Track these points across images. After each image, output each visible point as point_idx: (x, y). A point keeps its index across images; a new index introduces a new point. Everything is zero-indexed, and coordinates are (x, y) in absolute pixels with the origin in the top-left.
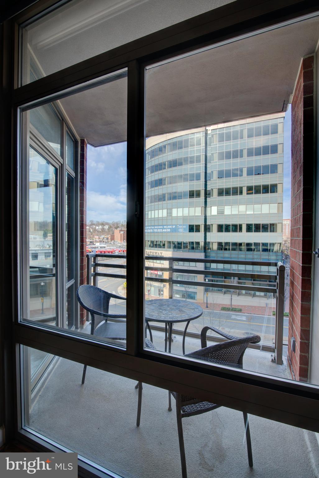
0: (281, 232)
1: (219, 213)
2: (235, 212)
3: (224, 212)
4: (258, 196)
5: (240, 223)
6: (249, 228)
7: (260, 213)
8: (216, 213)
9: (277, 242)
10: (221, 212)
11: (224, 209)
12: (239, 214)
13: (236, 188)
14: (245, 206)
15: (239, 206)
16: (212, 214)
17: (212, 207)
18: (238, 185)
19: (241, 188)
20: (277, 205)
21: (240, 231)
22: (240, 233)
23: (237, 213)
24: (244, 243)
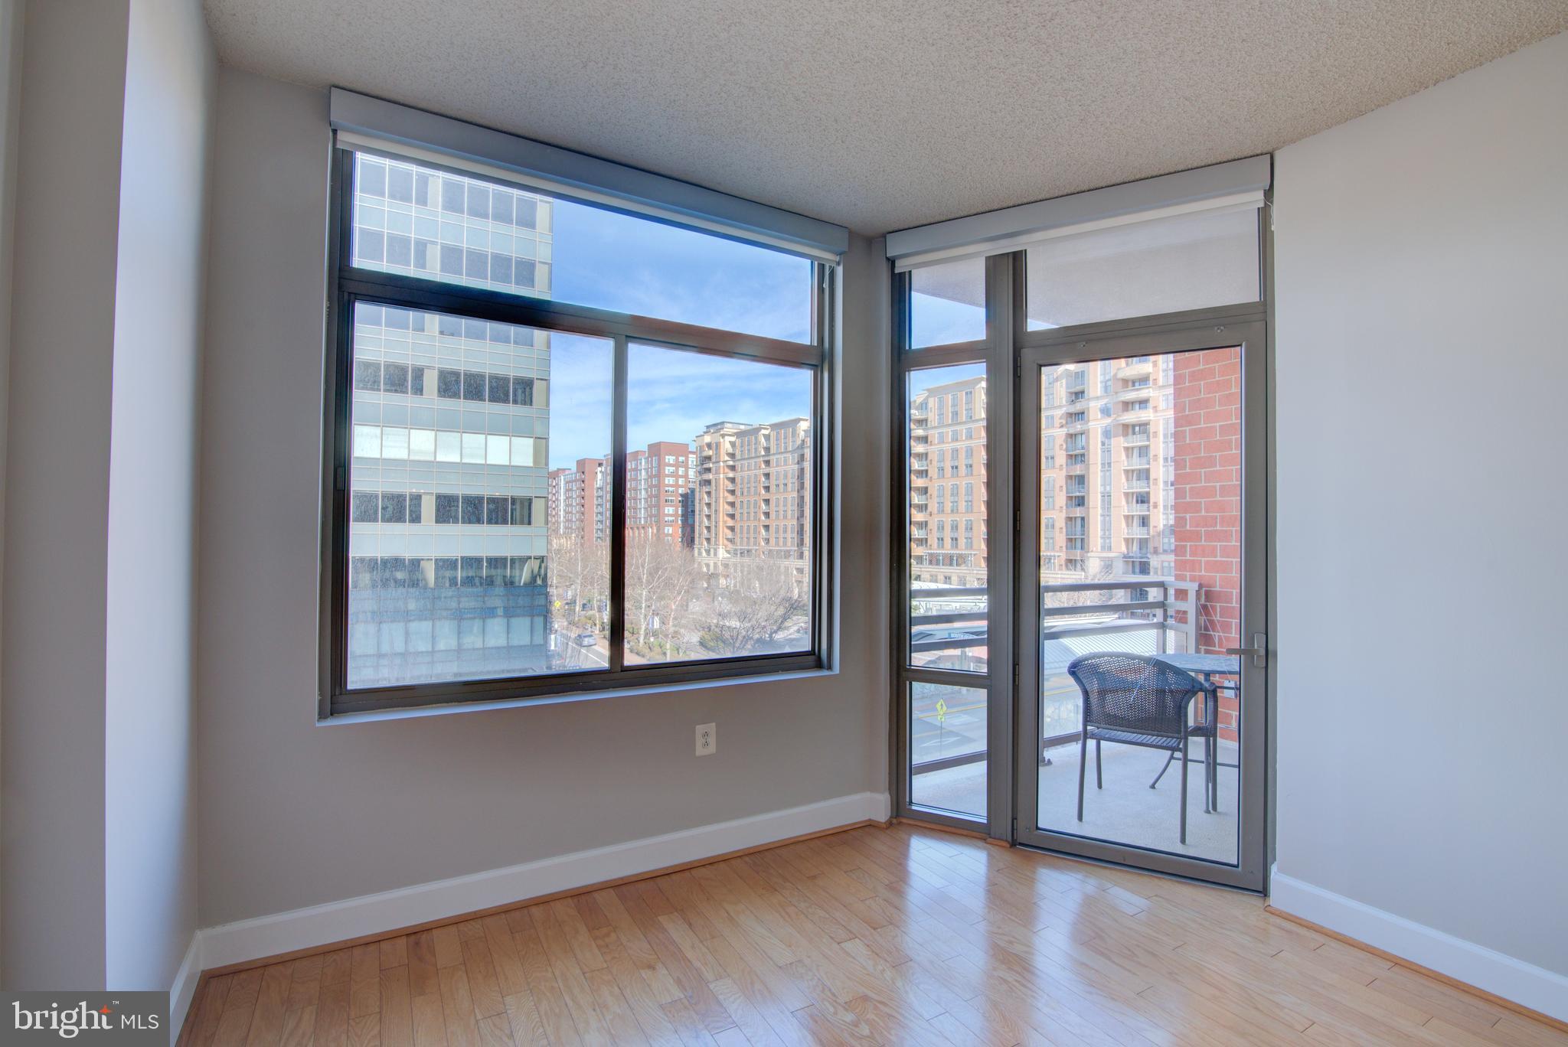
0: (543, 525)
4: (473, 405)
5: (415, 490)
6: (447, 509)
7: (483, 462)
9: (533, 555)
12: (412, 458)
13: (403, 370)
14: (433, 432)
15: (412, 431)
18: (408, 358)
19: (419, 373)
20: (531, 441)
21: (416, 519)
22: (415, 526)
23: (402, 454)
24: (428, 559)
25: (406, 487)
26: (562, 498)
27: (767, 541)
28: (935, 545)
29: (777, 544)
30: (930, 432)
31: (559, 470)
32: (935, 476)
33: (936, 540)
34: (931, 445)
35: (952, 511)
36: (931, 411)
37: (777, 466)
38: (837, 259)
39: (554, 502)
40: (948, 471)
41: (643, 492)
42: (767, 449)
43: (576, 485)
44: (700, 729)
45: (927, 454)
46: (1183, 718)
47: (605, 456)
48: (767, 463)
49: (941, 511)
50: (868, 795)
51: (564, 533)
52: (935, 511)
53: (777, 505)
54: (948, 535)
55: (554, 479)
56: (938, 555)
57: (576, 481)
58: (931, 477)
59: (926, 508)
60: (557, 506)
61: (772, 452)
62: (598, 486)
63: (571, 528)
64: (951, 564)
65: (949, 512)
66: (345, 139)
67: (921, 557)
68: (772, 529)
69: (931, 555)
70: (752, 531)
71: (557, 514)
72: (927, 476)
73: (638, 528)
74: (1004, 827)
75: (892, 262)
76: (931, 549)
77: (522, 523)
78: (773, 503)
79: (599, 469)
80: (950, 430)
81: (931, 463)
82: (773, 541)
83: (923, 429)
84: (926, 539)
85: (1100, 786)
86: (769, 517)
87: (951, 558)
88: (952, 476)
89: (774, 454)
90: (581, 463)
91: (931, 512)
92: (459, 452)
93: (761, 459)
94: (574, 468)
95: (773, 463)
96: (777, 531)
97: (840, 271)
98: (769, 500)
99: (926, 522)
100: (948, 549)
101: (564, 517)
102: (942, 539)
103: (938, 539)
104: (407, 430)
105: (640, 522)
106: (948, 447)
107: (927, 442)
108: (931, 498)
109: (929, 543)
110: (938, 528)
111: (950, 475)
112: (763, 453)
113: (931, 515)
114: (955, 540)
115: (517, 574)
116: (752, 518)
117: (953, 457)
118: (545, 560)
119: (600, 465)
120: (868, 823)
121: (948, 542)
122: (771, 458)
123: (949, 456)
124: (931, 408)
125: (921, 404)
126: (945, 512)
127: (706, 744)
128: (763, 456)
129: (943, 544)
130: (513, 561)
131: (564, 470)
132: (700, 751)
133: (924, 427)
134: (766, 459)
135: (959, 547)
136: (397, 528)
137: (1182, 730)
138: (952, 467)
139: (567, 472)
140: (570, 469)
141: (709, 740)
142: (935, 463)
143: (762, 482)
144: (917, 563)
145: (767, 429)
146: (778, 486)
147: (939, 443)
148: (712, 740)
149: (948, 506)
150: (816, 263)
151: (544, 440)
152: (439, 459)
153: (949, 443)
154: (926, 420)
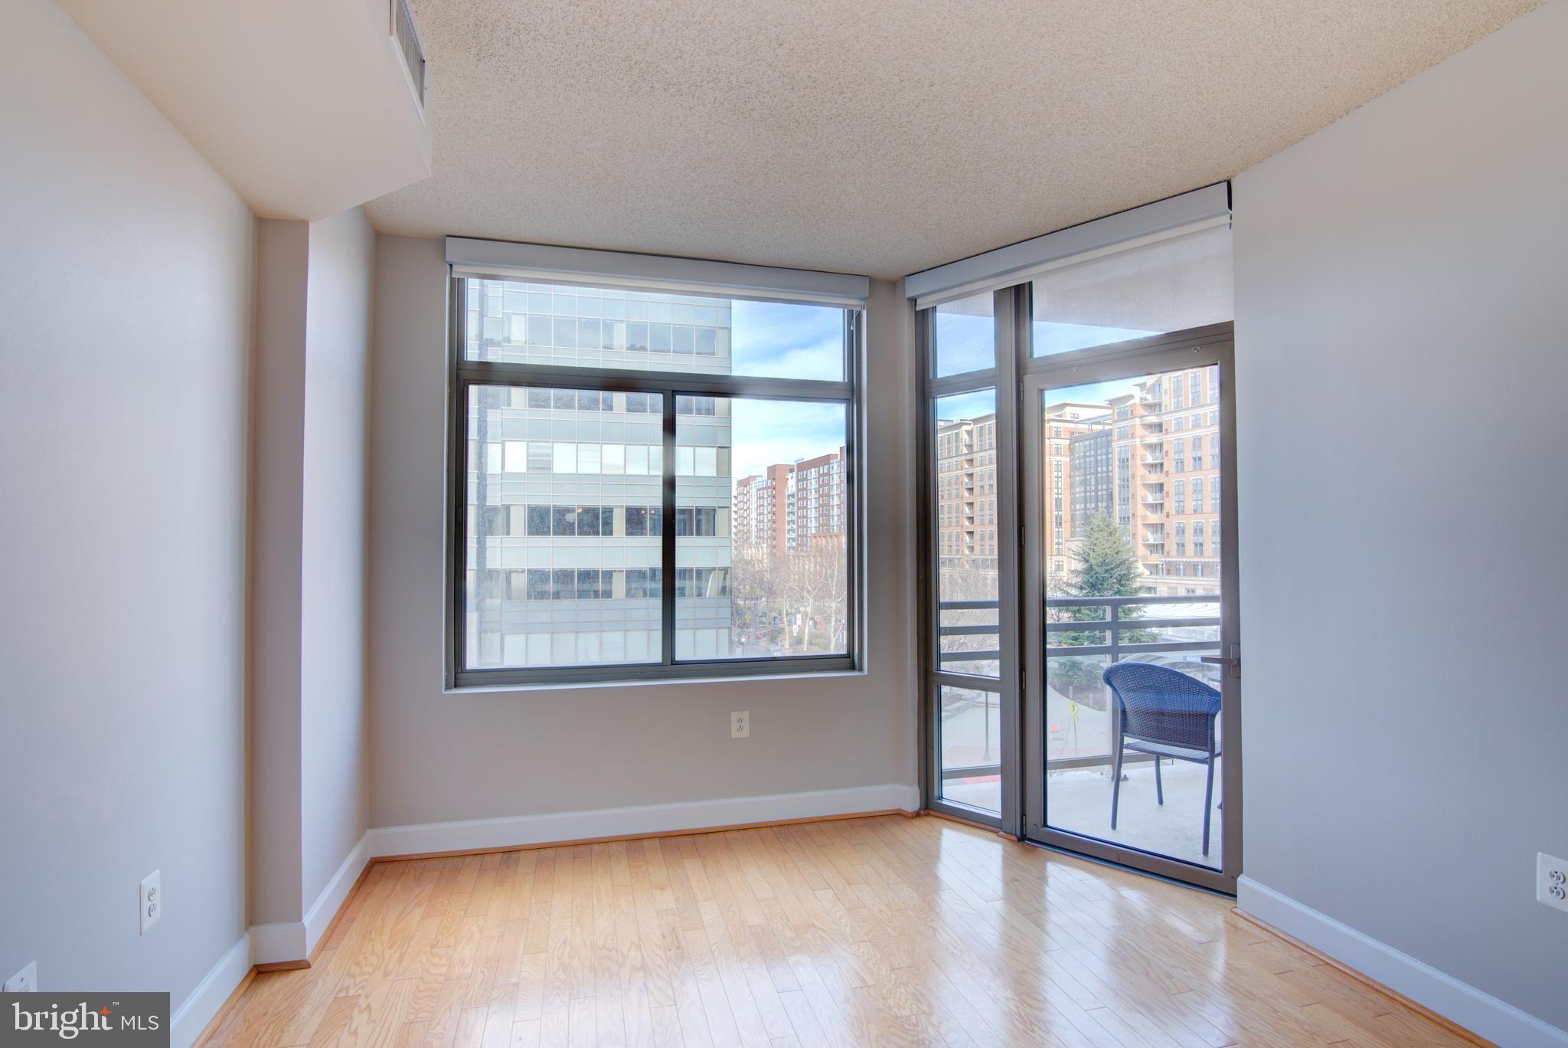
0: (726, 535)
1: (533, 468)
2: (589, 467)
3: (551, 462)
5: (608, 503)
6: (636, 521)
8: (522, 468)
9: (717, 567)
10: (540, 466)
11: (551, 455)
12: (604, 472)
14: (623, 446)
15: (603, 446)
16: (507, 470)
17: (507, 443)
20: (714, 451)
21: (608, 531)
22: (607, 540)
23: (595, 469)
24: (620, 571)
25: (597, 500)
26: (754, 506)
27: (972, 549)
28: (1174, 552)
29: (983, 552)
30: (1165, 418)
31: (750, 477)
32: (1172, 470)
33: (1175, 546)
34: (1166, 433)
35: (1195, 511)
36: (1166, 393)
37: (981, 465)
38: (863, 303)
39: (746, 510)
40: (1189, 464)
41: (836, 498)
42: (970, 447)
43: (767, 493)
44: (734, 715)
45: (1161, 445)
46: (1209, 731)
47: (796, 461)
48: (971, 461)
49: (1181, 511)
50: (898, 786)
51: (756, 543)
52: (1173, 512)
53: (982, 510)
54: (1190, 538)
55: (746, 486)
56: (1178, 563)
57: (767, 488)
58: (1167, 472)
59: (1162, 509)
60: (748, 515)
61: (975, 449)
62: (790, 493)
63: (763, 538)
64: (1195, 574)
65: (1192, 512)
66: (459, 271)
67: (1157, 566)
68: (977, 536)
69: (1169, 563)
70: (954, 539)
71: (749, 523)
72: (1161, 471)
73: (831, 536)
74: (1014, 823)
75: (913, 301)
76: (1168, 556)
77: (707, 534)
78: (977, 507)
79: (790, 475)
80: (1190, 414)
81: (1167, 455)
82: (977, 549)
83: (1156, 415)
84: (1163, 545)
85: (1161, 802)
86: (973, 523)
87: (1195, 566)
88: (1195, 469)
89: (977, 452)
90: (773, 471)
91: (1168, 513)
92: (646, 465)
93: (964, 458)
94: (765, 475)
95: (977, 462)
96: (982, 538)
97: (864, 313)
98: (972, 503)
99: (1162, 525)
100: (1190, 556)
101: (756, 526)
102: (1183, 545)
103: (1178, 545)
104: (599, 445)
105: (833, 530)
106: (1188, 435)
107: (1161, 431)
108: (1167, 496)
109: (1166, 549)
110: (1178, 532)
111: (1191, 468)
112: (965, 451)
113: (1168, 516)
114: (1199, 546)
115: (703, 586)
116: (954, 524)
117: (1194, 447)
118: (729, 572)
119: (791, 471)
120: (897, 812)
121: (1190, 548)
122: (975, 456)
123: (1189, 446)
124: (1166, 390)
125: (1153, 386)
126: (1186, 512)
127: (740, 728)
128: (966, 454)
129: (1184, 551)
130: (699, 572)
131: (755, 477)
132: (735, 734)
133: (1157, 412)
134: (969, 457)
135: (1205, 554)
136: (591, 540)
137: (1209, 742)
138: (1195, 459)
139: (758, 479)
140: (761, 476)
141: (743, 725)
142: (1172, 455)
143: (964, 484)
144: (1151, 573)
145: (970, 424)
146: (982, 487)
147: (1176, 431)
148: (746, 725)
149: (1190, 505)
150: (846, 310)
151: (726, 450)
152: (629, 472)
153: (1188, 430)
154: (1160, 404)
